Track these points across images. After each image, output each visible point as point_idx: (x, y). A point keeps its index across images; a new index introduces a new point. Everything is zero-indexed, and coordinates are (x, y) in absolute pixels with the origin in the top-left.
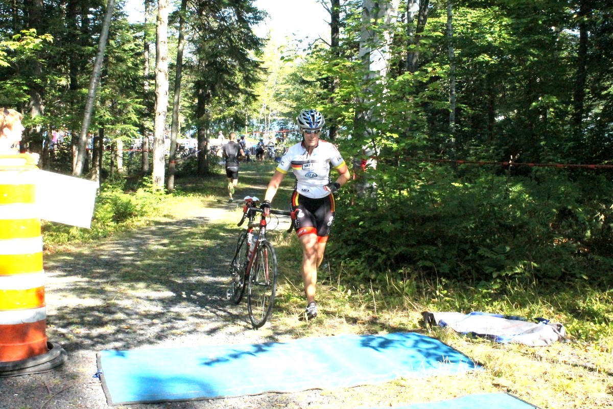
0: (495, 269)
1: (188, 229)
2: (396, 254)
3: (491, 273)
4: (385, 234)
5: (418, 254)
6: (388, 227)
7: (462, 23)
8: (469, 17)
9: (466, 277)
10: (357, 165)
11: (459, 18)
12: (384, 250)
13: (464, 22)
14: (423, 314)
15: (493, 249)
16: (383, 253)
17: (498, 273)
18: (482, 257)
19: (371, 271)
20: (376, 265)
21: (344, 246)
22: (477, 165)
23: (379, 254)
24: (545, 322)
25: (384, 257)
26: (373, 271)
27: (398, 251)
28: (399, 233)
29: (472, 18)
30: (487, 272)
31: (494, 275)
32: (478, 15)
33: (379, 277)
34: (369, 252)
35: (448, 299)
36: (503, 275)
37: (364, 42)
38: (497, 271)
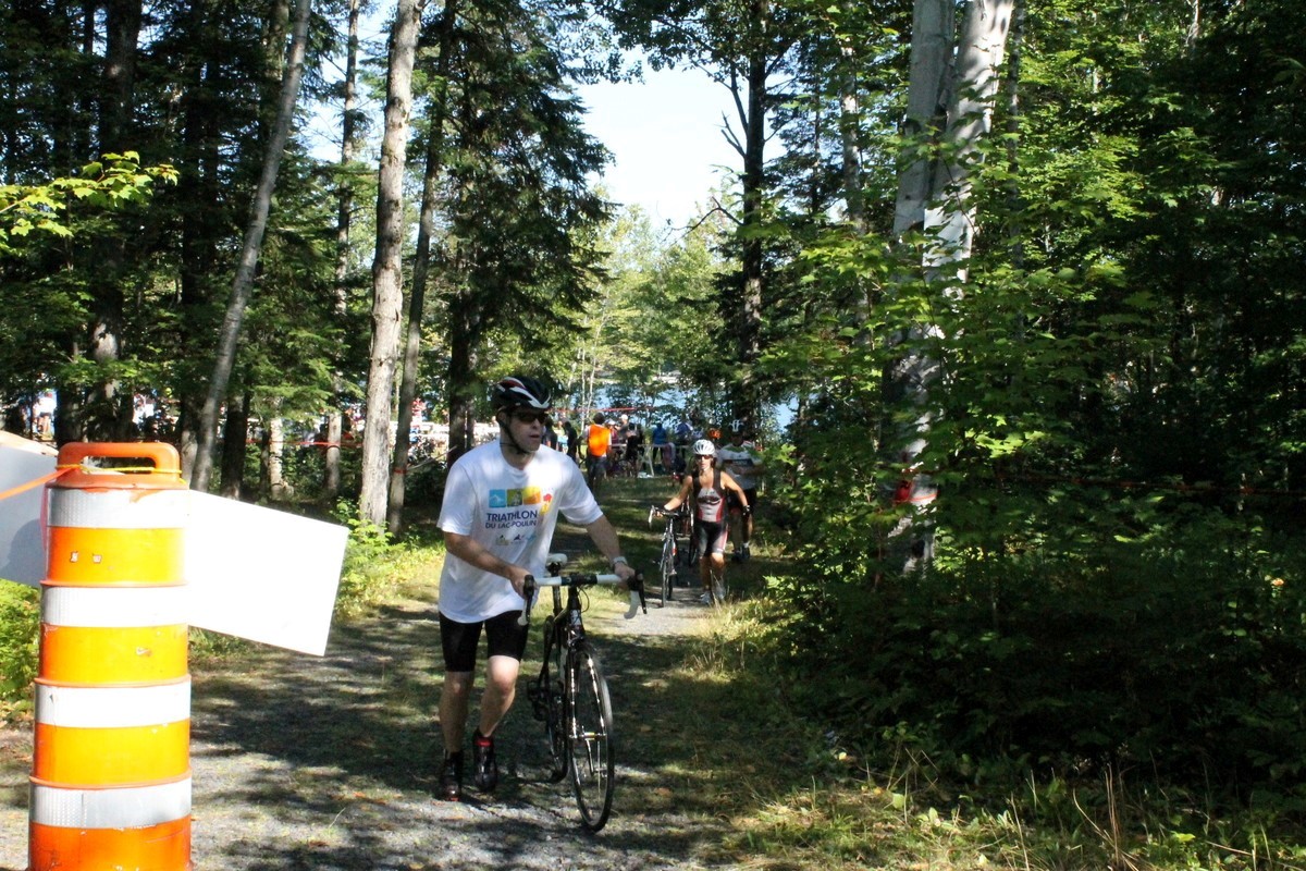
0: (1275, 757)
2: (1023, 712)
4: (993, 662)
5: (1074, 713)
7: (1035, 179)
8: (1048, 167)
9: (1185, 772)
10: (888, 488)
11: (1029, 170)
12: (990, 701)
13: (1039, 178)
15: (1260, 703)
16: (989, 710)
17: (1283, 767)
18: (1232, 722)
19: (959, 756)
20: (968, 738)
21: (884, 689)
22: (1189, 493)
23: (979, 712)
25: (991, 719)
26: (965, 756)
27: (1031, 706)
29: (1056, 169)
30: (1256, 763)
31: (1272, 772)
32: (1070, 162)
33: (981, 771)
34: (954, 706)
35: (1180, 837)
36: (1295, 772)
37: (908, 198)
38: (1280, 762)
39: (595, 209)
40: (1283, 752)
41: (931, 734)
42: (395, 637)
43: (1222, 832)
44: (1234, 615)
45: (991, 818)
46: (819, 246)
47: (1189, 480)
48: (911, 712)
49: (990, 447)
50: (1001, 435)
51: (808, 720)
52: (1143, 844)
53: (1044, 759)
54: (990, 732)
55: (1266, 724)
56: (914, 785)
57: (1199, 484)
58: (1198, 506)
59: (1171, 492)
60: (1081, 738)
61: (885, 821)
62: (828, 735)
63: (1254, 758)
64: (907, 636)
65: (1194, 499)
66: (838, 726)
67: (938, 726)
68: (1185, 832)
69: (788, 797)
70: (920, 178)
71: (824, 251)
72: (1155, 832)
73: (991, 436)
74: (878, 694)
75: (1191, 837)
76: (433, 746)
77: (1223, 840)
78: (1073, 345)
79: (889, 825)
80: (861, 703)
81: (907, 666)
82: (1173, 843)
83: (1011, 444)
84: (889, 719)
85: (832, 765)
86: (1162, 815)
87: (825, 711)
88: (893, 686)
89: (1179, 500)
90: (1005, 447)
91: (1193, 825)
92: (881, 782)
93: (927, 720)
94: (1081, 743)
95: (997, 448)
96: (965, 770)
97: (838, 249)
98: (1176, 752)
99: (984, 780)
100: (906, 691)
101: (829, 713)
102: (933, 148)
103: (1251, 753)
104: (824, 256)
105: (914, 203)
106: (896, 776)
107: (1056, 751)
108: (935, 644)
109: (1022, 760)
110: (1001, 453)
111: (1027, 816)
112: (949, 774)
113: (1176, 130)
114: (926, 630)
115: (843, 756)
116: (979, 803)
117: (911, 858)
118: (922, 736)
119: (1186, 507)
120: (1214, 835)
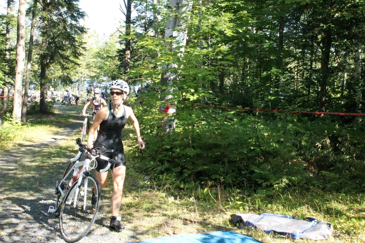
0: (264, 181)
1: (46, 150)
2: (197, 170)
3: (262, 183)
4: (190, 157)
5: (211, 170)
6: (191, 152)
8: (210, 21)
9: (241, 185)
10: (163, 109)
11: (204, 22)
12: (189, 167)
13: (207, 24)
14: (232, 216)
15: (260, 167)
16: (189, 170)
17: (266, 183)
18: (253, 172)
20: (183, 177)
21: (160, 164)
22: (243, 111)
23: (186, 170)
24: (316, 220)
25: (189, 172)
26: (182, 182)
27: (200, 168)
28: (198, 156)
30: (259, 183)
31: (264, 184)
32: (216, 20)
33: (187, 186)
34: (179, 169)
35: (239, 203)
36: (269, 185)
37: (169, 28)
38: (265, 182)
39: (82, 30)
40: (266, 179)
41: (173, 176)
42: (21, 152)
43: (249, 201)
44: (254, 143)
45: (188, 199)
46: (143, 41)
47: (243, 107)
48: (168, 170)
49: (190, 98)
50: (193, 95)
51: (140, 173)
52: (229, 204)
53: (203, 183)
54: (189, 176)
55: (262, 172)
56: (168, 190)
57: (246, 108)
58: (246, 114)
59: (238, 110)
60: (213, 177)
61: (160, 201)
62: (146, 177)
63: (258, 181)
64: (167, 150)
65: (244, 112)
66: (148, 175)
67: (175, 174)
68: (240, 201)
69: (133, 195)
70: (172, 22)
71: (144, 42)
72: (231, 201)
73: (190, 94)
74: (158, 166)
75: (241, 202)
76: (32, 183)
77: (249, 203)
78: (212, 70)
79: (160, 202)
80: (154, 169)
81: (167, 158)
82: (236, 204)
83: (195, 97)
84: (162, 173)
85: (146, 186)
86: (234, 197)
87: (144, 171)
88: (163, 164)
89: (241, 112)
90: (194, 98)
91: (242, 199)
92: (159, 190)
93: (172, 173)
94: (213, 178)
95: (192, 98)
96: (182, 186)
97: (148, 42)
98: (239, 180)
99: (187, 189)
100: (166, 165)
101: (145, 171)
102: (175, 14)
103: (258, 180)
104: (144, 44)
105: (170, 30)
106: (163, 188)
107: (207, 180)
108: (174, 152)
109: (198, 183)
110: (193, 99)
111: (197, 198)
112: (178, 187)
113: (242, 11)
114: (172, 148)
115: (149, 183)
116: (185, 195)
117: (166, 210)
118: (170, 177)
119: (243, 114)
120: (247, 202)
